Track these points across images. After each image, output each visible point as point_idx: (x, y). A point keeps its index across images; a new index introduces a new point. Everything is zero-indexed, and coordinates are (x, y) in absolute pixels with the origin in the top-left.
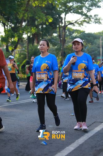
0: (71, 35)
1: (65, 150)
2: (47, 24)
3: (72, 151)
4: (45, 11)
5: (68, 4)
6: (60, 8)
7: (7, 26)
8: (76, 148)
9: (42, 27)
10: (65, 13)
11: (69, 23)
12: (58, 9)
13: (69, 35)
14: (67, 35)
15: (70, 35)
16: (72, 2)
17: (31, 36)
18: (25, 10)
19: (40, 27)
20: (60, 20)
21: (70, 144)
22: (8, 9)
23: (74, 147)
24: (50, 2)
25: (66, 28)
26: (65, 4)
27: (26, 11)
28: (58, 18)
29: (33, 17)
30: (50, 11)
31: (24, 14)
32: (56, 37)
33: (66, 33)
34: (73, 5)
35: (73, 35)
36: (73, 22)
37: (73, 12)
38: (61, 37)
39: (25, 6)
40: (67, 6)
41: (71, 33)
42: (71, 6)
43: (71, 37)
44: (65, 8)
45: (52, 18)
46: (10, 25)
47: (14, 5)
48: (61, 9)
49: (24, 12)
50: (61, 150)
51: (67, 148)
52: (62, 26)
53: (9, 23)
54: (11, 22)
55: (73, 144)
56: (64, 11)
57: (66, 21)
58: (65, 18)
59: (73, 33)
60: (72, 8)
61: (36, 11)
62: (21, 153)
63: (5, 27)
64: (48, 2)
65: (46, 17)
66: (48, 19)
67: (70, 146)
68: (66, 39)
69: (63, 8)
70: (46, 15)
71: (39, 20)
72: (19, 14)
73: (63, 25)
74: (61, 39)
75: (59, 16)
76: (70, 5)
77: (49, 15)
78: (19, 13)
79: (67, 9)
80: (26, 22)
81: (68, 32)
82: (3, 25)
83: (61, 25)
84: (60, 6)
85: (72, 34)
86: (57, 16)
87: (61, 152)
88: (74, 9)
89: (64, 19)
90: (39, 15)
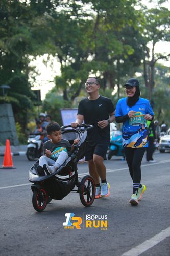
0: (163, 76)
1: (144, 244)
2: (126, 57)
3: (155, 246)
4: (123, 38)
5: (157, 28)
6: (145, 34)
7: (65, 61)
8: (161, 242)
9: (118, 63)
10: (152, 41)
11: (159, 57)
12: (143, 35)
13: (159, 75)
14: (157, 75)
15: (162, 74)
16: (163, 25)
17: (102, 77)
18: (91, 36)
19: (115, 63)
20: (146, 52)
21: (153, 236)
22: (66, 36)
23: (158, 240)
24: (130, 25)
25: (155, 65)
26: (152, 28)
27: (93, 37)
28: (143, 49)
29: (104, 47)
30: (130, 39)
31: (90, 42)
32: (139, 78)
33: (156, 71)
34: (165, 29)
35: (166, 75)
36: (165, 55)
37: (166, 40)
38: (148, 77)
39: (92, 31)
40: (156, 30)
41: (163, 72)
42: (162, 31)
43: (164, 77)
44: (153, 33)
45: (133, 48)
46: (69, 60)
47: (75, 28)
48: (147, 36)
49: (90, 39)
50: (138, 245)
51: (147, 241)
52: (148, 62)
53: (68, 56)
54: (71, 56)
55: (157, 235)
56: (150, 38)
57: (154, 53)
58: (153, 49)
59: (166, 72)
60: (163, 34)
61: (108, 38)
62: (76, 247)
63: (61, 63)
64: (127, 25)
65: (123, 48)
66: (127, 50)
67: (153, 238)
68: (155, 81)
69: (150, 33)
70: (123, 45)
71: (113, 52)
72: (82, 43)
73: (150, 59)
74: (148, 81)
75: (144, 45)
76: (160, 30)
77: (128, 44)
78: (83, 41)
79: (156, 36)
80: (94, 55)
81: (157, 71)
82: (59, 60)
83: (146, 59)
84: (145, 31)
85: (164, 74)
86: (141, 45)
87: (138, 247)
88: (166, 35)
89: (151, 51)
90: (112, 44)
